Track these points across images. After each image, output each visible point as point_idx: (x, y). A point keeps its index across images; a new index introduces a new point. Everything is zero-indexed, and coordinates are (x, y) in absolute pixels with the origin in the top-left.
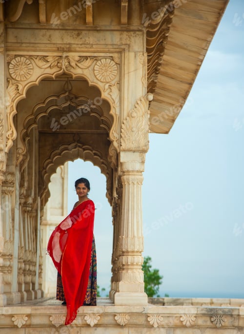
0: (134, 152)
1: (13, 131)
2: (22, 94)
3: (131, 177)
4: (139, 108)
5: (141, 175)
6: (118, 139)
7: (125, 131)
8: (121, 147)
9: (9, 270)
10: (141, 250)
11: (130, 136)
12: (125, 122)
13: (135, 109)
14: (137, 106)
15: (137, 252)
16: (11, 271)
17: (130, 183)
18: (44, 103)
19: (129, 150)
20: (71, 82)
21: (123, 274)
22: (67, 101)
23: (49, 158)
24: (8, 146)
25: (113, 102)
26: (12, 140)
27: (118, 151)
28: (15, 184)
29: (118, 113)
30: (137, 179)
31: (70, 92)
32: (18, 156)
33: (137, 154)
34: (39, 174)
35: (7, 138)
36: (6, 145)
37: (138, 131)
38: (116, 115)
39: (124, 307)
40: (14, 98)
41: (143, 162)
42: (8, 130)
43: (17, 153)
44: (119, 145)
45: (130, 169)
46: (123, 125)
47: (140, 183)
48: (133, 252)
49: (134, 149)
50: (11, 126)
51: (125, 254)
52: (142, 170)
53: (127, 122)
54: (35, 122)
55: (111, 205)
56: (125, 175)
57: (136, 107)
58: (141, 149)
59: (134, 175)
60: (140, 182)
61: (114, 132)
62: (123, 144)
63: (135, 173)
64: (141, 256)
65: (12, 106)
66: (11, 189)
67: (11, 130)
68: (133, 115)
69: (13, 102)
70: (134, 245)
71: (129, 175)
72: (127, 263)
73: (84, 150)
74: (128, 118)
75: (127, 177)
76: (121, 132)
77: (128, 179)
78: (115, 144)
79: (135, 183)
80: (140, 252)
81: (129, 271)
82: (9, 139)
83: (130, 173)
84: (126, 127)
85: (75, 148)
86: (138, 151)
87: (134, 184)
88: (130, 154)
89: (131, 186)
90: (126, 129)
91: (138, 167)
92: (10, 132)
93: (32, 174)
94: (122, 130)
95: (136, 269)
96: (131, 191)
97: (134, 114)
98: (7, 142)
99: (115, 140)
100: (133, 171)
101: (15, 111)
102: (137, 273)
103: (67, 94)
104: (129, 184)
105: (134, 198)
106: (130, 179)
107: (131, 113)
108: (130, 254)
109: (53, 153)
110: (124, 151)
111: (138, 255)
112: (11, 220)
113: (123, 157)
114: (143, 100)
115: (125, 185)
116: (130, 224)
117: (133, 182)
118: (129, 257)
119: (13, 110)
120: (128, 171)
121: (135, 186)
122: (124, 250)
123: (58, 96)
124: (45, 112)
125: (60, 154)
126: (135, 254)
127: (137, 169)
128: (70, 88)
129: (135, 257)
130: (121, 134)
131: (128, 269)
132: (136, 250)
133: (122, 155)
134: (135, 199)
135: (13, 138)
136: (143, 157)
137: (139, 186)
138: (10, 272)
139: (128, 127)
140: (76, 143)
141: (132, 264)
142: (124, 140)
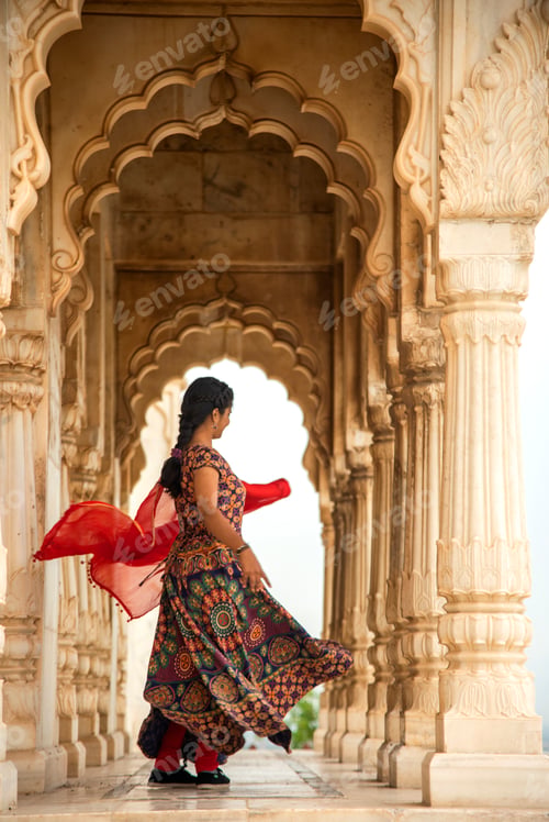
0: (492, 221)
1: (34, 150)
2: (68, 9)
3: (480, 319)
4: (511, 53)
5: (518, 311)
6: (429, 178)
7: (454, 139)
8: (443, 205)
9: (29, 671)
10: (521, 592)
11: (476, 158)
12: (456, 107)
13: (495, 57)
14: (502, 44)
15: (509, 597)
16: (34, 673)
17: (478, 339)
18: (142, 94)
19: (474, 216)
20: (234, 19)
21: (457, 683)
22: (215, 105)
23: (147, 345)
24: (17, 206)
25: (410, 35)
26: (33, 183)
27: (430, 221)
28: (45, 377)
29: (427, 77)
30: (504, 325)
31: (231, 57)
32: (56, 276)
33: (503, 230)
34: (117, 391)
35: (13, 174)
36: (12, 203)
37: (508, 141)
38: (421, 84)
39: (470, 811)
40: (39, 24)
41: (525, 260)
42: (18, 146)
43: (52, 268)
44: (433, 198)
45: (478, 287)
46: (449, 120)
47: (513, 341)
48: (492, 597)
49: (490, 211)
50: (26, 131)
51: (459, 606)
52: (519, 291)
53: (466, 107)
54: (110, 179)
55: (318, 489)
56: (455, 311)
57: (499, 51)
58: (518, 209)
59: (493, 309)
60: (513, 337)
61: (411, 150)
62: (449, 191)
63: (496, 302)
64: (520, 612)
65: (31, 54)
66: (32, 389)
67: (29, 145)
68: (488, 80)
69: (35, 38)
70: (497, 573)
71: (473, 309)
72: (473, 638)
73: (246, 324)
74: (468, 93)
75: (467, 315)
76: (442, 145)
77: (469, 326)
78: (419, 197)
79: (497, 339)
80: (520, 599)
81: (482, 671)
82: (19, 179)
83: (477, 303)
84: (462, 126)
85: (219, 319)
86: (507, 218)
87: (491, 343)
88: (477, 230)
89: (479, 349)
90: (459, 134)
91: (505, 277)
92: (24, 154)
93: (99, 382)
94: (447, 139)
95: (506, 662)
96: (479, 370)
97: (493, 77)
98: (13, 192)
99: (417, 180)
100: (487, 295)
101: (42, 72)
102: (512, 678)
103: (220, 66)
104: (473, 344)
105: (490, 396)
106: (478, 325)
107: (482, 74)
108: (481, 605)
109: (158, 331)
110: (454, 217)
111: (512, 612)
112: (34, 496)
113: (452, 242)
114: (525, 20)
115: (457, 346)
116: (479, 494)
117: (486, 337)
118: (478, 616)
119: (35, 70)
120: (468, 296)
121: (496, 350)
122: (457, 590)
123: (191, 73)
124: (145, 144)
125: (175, 338)
126: (502, 606)
127: (502, 286)
128: (232, 42)
129: (503, 616)
130: (443, 153)
131: (474, 663)
132: (504, 590)
133: (446, 232)
134: (498, 397)
135: (34, 175)
136: (527, 242)
137: (510, 349)
138: (30, 677)
139: (469, 126)
140: (225, 301)
141: (492, 645)
142: (454, 177)
